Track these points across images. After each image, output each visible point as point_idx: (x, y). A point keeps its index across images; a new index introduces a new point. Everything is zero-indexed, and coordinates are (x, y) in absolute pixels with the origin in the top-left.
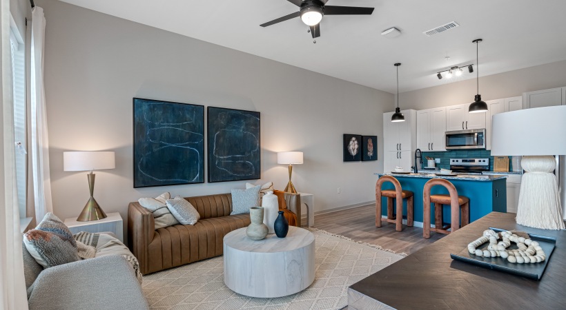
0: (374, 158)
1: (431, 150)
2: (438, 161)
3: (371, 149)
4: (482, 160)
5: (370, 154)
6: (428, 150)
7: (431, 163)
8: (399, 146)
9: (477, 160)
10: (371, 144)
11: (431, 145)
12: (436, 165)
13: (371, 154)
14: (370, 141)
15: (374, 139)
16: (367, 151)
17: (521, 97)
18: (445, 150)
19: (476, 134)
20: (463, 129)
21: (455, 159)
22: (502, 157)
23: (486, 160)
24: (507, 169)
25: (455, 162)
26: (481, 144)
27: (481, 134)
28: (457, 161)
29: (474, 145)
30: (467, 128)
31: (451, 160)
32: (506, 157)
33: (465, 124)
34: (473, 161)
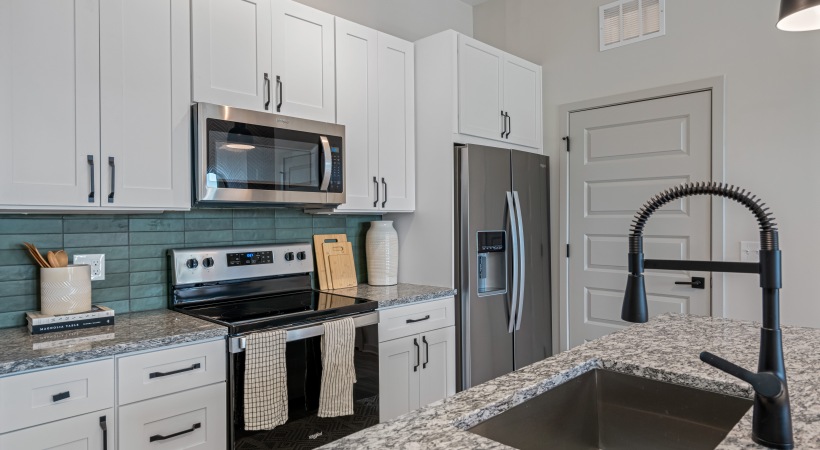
1: (101, 204)
4: (295, 249)
9: (279, 252)
11: (99, 167)
12: (95, 292)
17: (412, 44)
18: (187, 206)
19: (325, 141)
20: (267, 105)
21: (200, 255)
22: (333, 237)
23: (307, 249)
24: (353, 281)
25: (200, 267)
26: (337, 186)
27: (337, 142)
28: (208, 262)
29: (318, 189)
30: (279, 107)
31: (181, 258)
32: (342, 238)
33: (272, 84)
34: (267, 258)
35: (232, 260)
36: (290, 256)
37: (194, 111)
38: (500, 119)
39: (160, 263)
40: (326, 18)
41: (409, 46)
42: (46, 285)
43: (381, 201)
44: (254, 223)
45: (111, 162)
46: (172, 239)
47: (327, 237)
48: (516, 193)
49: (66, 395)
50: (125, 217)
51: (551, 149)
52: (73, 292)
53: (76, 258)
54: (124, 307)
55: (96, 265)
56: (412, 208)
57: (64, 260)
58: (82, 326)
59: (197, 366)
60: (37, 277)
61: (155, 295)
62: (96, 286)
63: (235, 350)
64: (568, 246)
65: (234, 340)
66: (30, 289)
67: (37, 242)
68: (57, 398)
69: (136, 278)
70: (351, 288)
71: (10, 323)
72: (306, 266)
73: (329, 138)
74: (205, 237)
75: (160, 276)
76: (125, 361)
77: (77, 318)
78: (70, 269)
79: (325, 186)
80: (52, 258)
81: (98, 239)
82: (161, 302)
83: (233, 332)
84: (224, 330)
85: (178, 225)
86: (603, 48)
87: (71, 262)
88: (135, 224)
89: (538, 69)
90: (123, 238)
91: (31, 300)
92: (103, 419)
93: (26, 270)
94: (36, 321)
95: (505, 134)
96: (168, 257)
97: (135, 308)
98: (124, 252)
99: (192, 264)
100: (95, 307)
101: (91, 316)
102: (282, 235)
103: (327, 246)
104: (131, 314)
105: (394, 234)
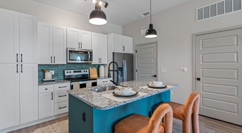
1: (53, 63)
6: (50, 63)
17: (106, 35)
18: (66, 63)
19: (89, 53)
20: (79, 47)
21: (69, 71)
22: (93, 68)
23: (88, 70)
24: (97, 76)
26: (91, 60)
27: (91, 53)
28: (70, 72)
29: (88, 60)
30: (81, 48)
31: (66, 71)
32: (95, 68)
33: (80, 44)
34: (80, 72)
35: (74, 72)
36: (84, 71)
37: (67, 49)
38: (123, 47)
39: (63, 72)
40: (90, 33)
41: (106, 36)
42: (45, 75)
43: (100, 62)
44: (79, 66)
45: (54, 57)
46: (65, 68)
47: (92, 68)
48: (125, 61)
49: (47, 89)
50: (57, 65)
52: (49, 76)
53: (50, 71)
54: (57, 79)
55: (53, 72)
56: (107, 63)
57: (48, 71)
58: (50, 81)
59: (66, 87)
60: (44, 74)
61: (62, 77)
62: (53, 76)
63: (72, 85)
65: (71, 83)
66: (43, 76)
67: (44, 69)
68: (46, 89)
69: (59, 74)
70: (96, 77)
71: (40, 80)
72: (88, 73)
73: (90, 52)
74: (70, 68)
75: (63, 74)
76: (55, 85)
77: (50, 80)
78: (49, 73)
79: (89, 60)
80: (46, 71)
81: (53, 68)
82: (63, 78)
83: (71, 82)
84: (70, 82)
85: (66, 66)
86: (141, 35)
87: (49, 72)
88: (59, 66)
89: (132, 38)
90: (57, 68)
91: (43, 77)
92: (52, 93)
93: (43, 73)
94: (44, 80)
95: (124, 50)
96: (64, 71)
97: (59, 79)
98: (57, 70)
99: (68, 72)
100: (52, 78)
101: (52, 80)
102: (83, 68)
103: (92, 70)
104: (58, 80)
105: (104, 68)
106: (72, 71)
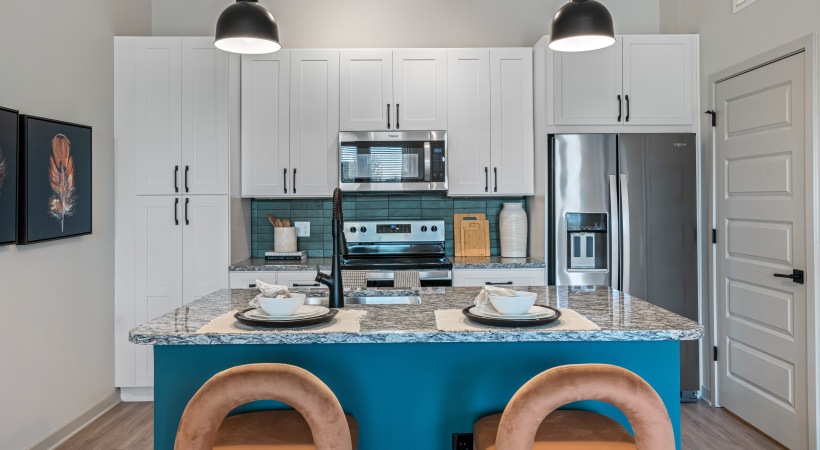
0: (79, 224)
1: (290, 195)
2: (304, 228)
3: (63, 182)
4: (429, 224)
5: (61, 207)
6: (280, 194)
7: (285, 239)
8: (181, 177)
9: (416, 225)
10: (68, 163)
11: (289, 174)
12: (300, 242)
13: (66, 208)
14: (61, 149)
15: (80, 137)
16: (49, 193)
17: (529, 49)
19: (426, 146)
20: (389, 126)
21: (357, 225)
22: (472, 215)
23: (440, 224)
24: (485, 252)
25: (358, 232)
26: (440, 177)
28: (363, 230)
29: (423, 180)
30: (398, 125)
31: (347, 226)
32: (480, 216)
33: (392, 112)
34: (407, 229)
35: (380, 229)
36: (424, 229)
41: (527, 52)
42: (276, 237)
43: (491, 188)
45: (295, 172)
47: (466, 215)
48: (622, 176)
50: (321, 200)
51: (695, 125)
52: (286, 241)
53: (296, 223)
55: (306, 228)
57: (288, 224)
58: (287, 259)
60: (272, 232)
62: (303, 241)
64: (714, 231)
68: (251, 286)
70: (482, 257)
73: (432, 142)
74: (369, 213)
77: (284, 254)
78: (289, 228)
86: (735, 10)
87: (292, 225)
88: (326, 205)
89: (695, 39)
90: (320, 213)
91: (268, 244)
94: (266, 254)
95: (623, 116)
96: (341, 224)
97: (326, 255)
98: (321, 221)
99: (354, 230)
100: (298, 250)
101: (293, 254)
103: (465, 223)
104: (324, 258)
105: (523, 214)
106: (372, 226)
